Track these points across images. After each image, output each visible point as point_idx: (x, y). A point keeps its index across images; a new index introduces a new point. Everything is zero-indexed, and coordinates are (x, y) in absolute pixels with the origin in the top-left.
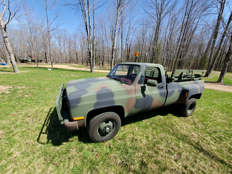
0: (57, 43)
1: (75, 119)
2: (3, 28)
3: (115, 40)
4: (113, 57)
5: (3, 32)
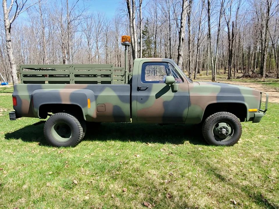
0: (85, 40)
2: (8, 29)
3: (183, 20)
4: (180, 54)
5: (7, 34)
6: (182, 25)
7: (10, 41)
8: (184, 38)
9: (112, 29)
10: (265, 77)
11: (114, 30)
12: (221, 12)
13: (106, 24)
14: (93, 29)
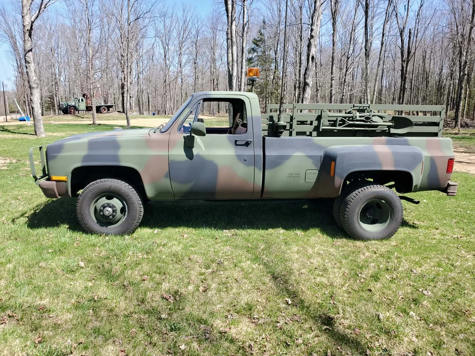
0: (159, 51)
1: (54, 178)
2: (28, 30)
3: (316, 25)
4: (306, 83)
5: (26, 38)
6: (313, 34)
7: (31, 50)
8: (315, 56)
9: (206, 33)
10: (462, 126)
11: (209, 36)
12: (386, 13)
13: (196, 25)
14: (175, 34)
